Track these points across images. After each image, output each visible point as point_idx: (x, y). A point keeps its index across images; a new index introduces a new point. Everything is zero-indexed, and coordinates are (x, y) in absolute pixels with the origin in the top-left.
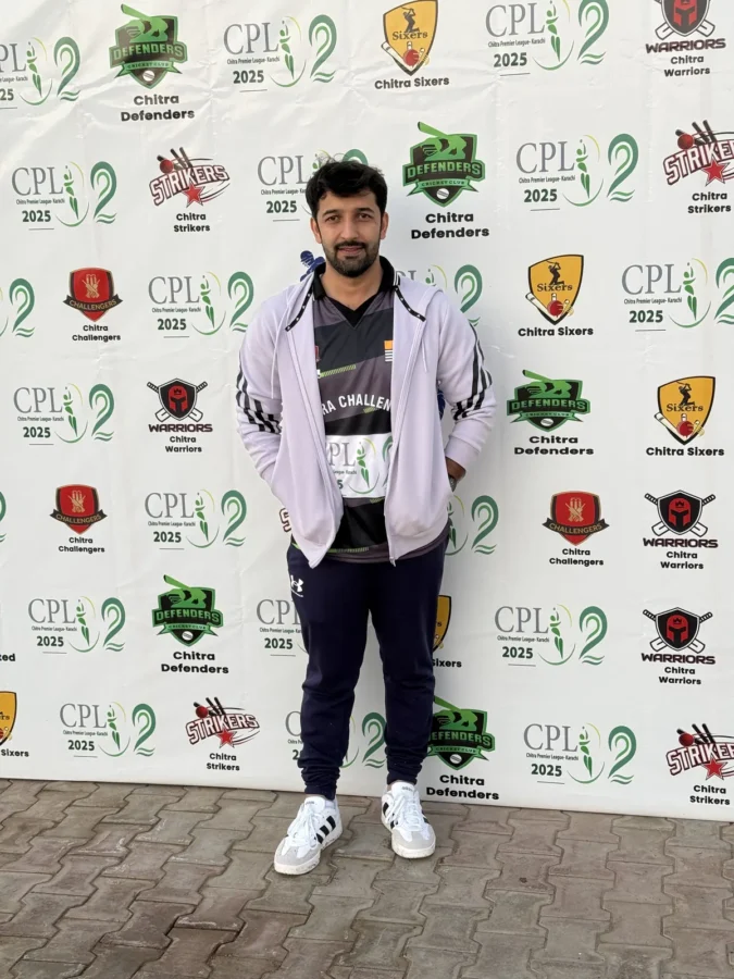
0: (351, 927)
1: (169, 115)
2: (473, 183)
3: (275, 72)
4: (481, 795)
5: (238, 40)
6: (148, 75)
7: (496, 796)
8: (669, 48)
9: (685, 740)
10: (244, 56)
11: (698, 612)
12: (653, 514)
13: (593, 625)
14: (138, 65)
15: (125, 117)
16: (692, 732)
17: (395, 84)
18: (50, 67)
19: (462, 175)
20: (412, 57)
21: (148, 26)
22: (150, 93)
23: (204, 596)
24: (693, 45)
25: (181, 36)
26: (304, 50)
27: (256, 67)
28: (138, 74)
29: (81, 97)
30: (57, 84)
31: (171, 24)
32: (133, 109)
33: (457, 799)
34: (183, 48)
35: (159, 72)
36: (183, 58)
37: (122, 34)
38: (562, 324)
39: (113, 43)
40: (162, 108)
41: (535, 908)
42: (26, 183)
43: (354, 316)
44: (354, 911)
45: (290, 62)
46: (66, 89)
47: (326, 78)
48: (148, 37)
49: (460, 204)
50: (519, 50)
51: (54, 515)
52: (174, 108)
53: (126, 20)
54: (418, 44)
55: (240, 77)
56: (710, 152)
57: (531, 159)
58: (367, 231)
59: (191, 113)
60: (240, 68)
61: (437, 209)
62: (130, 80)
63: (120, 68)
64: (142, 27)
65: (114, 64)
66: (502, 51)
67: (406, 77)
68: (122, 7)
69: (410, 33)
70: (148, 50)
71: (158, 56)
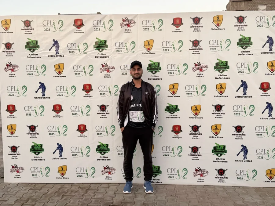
0: (143, 204)
1: (104, 57)
2: (159, 71)
3: (124, 50)
4: (159, 182)
5: (118, 45)
6: (101, 50)
7: (162, 182)
8: (193, 49)
9: (196, 170)
10: (119, 47)
11: (198, 147)
12: (191, 129)
13: (180, 149)
14: (99, 48)
15: (96, 57)
16: (197, 169)
17: (146, 53)
18: (82, 48)
19: (157, 69)
21: (101, 41)
22: (101, 53)
23: (106, 145)
24: (197, 49)
25: (107, 44)
26: (130, 47)
27: (121, 49)
28: (99, 50)
29: (88, 53)
30: (83, 51)
31: (105, 41)
32: (97, 56)
33: (154, 183)
34: (107, 46)
35: (103, 50)
36: (107, 47)
37: (96, 43)
38: (175, 95)
39: (94, 44)
40: (103, 56)
41: (175, 200)
42: (76, 68)
44: (143, 202)
45: (127, 49)
46: (85, 52)
47: (133, 52)
48: (101, 43)
49: (157, 74)
50: (168, 49)
51: (77, 130)
52: (105, 56)
53: (97, 40)
54: (150, 47)
55: (118, 51)
56: (200, 67)
57: (169, 67)
59: (108, 57)
60: (118, 49)
61: (153, 75)
62: (97, 51)
63: (95, 49)
64: (100, 42)
65: (94, 48)
66: (165, 49)
67: (148, 52)
68: (96, 38)
69: (149, 45)
70: (101, 46)
71: (103, 47)
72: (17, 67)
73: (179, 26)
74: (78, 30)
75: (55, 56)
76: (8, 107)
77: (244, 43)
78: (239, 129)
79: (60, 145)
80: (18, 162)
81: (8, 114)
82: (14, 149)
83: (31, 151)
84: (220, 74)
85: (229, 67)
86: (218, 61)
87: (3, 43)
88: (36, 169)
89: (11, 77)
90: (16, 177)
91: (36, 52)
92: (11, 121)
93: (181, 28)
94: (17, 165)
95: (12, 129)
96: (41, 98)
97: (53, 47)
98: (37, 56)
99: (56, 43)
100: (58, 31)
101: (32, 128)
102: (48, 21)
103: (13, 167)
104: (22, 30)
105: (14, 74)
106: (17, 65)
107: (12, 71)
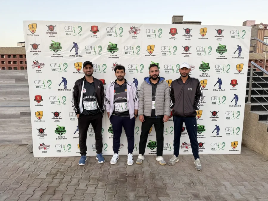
1: (115, 58)
3: (131, 53)
5: (126, 48)
6: (112, 52)
8: (184, 53)
10: (127, 50)
11: (185, 127)
13: (171, 129)
14: (111, 50)
15: (108, 58)
16: (184, 143)
17: (148, 56)
18: (97, 50)
20: (151, 52)
21: (113, 45)
22: (113, 54)
24: (187, 53)
25: (118, 47)
26: (136, 50)
27: (129, 52)
28: (111, 52)
29: (102, 54)
30: (98, 52)
31: (116, 45)
32: (110, 57)
33: (152, 154)
34: (118, 49)
35: (114, 52)
36: (118, 50)
37: (109, 46)
39: (107, 47)
40: (114, 57)
43: (121, 86)
44: (150, 171)
45: (133, 52)
46: (100, 53)
47: (138, 54)
48: (113, 47)
50: (165, 52)
52: (116, 57)
53: (109, 44)
54: (152, 51)
55: (126, 53)
57: (166, 67)
58: (123, 75)
59: (118, 58)
60: (126, 52)
62: (109, 53)
63: (108, 51)
64: (112, 45)
65: (107, 50)
66: (163, 52)
67: (150, 55)
68: (109, 42)
69: (151, 49)
70: (113, 48)
71: (114, 49)
72: (43, 64)
73: (175, 35)
74: (94, 35)
75: (75, 56)
76: (36, 97)
77: (221, 50)
78: (214, 113)
80: (45, 141)
81: (36, 103)
82: (41, 131)
83: (55, 132)
84: (203, 73)
85: (209, 67)
86: (202, 63)
87: (30, 44)
88: (60, 146)
89: (38, 73)
90: (44, 152)
91: (59, 52)
92: (39, 109)
93: (176, 36)
94: (44, 144)
95: (39, 115)
96: (63, 90)
97: (73, 49)
98: (60, 56)
99: (75, 45)
100: (77, 35)
101: (56, 114)
102: (69, 27)
103: (41, 145)
104: (47, 33)
105: (41, 71)
106: (43, 63)
107: (38, 68)
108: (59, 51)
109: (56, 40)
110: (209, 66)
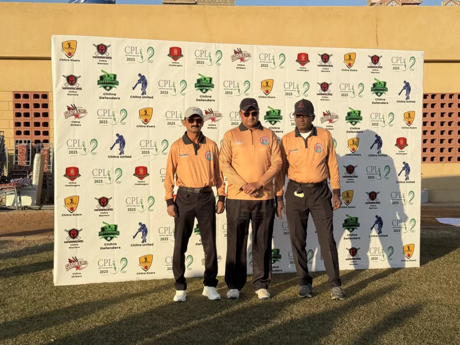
2: (280, 120)
3: (235, 92)
4: (278, 271)
5: (227, 84)
6: (204, 91)
7: (281, 270)
8: (321, 94)
10: (228, 88)
14: (201, 88)
15: (197, 100)
17: (264, 97)
18: (179, 87)
19: (277, 119)
20: (267, 92)
21: (205, 79)
22: (204, 95)
24: (326, 94)
25: (213, 82)
26: (243, 88)
27: (231, 91)
28: (201, 90)
29: (187, 94)
30: (180, 91)
31: (211, 79)
32: (200, 98)
34: (213, 85)
35: (207, 90)
36: (213, 87)
37: (198, 80)
39: (196, 82)
40: (207, 99)
42: (169, 115)
45: (239, 90)
46: (182, 92)
47: (247, 95)
48: (205, 82)
49: (277, 125)
50: (291, 92)
52: (210, 99)
53: (199, 77)
54: (269, 89)
55: (227, 93)
56: (330, 117)
59: (214, 100)
60: (227, 91)
61: (272, 126)
62: (199, 91)
63: (197, 88)
64: (203, 79)
65: (195, 87)
66: (287, 92)
68: (199, 74)
69: (267, 86)
71: (207, 86)
72: (85, 112)
73: (305, 64)
74: (175, 62)
75: (140, 97)
76: (68, 170)
77: (379, 88)
78: (373, 196)
79: (144, 225)
80: (80, 254)
81: (67, 180)
82: (74, 233)
83: (100, 235)
84: (352, 126)
87: (64, 76)
88: (106, 261)
89: (74, 126)
90: (75, 276)
91: (113, 91)
92: (72, 192)
93: (307, 66)
94: (78, 258)
95: (72, 204)
96: (118, 157)
98: (114, 96)
99: (142, 79)
100: (146, 62)
101: (103, 202)
102: (133, 48)
103: (70, 261)
104: (93, 57)
105: (79, 122)
106: (84, 108)
107: (76, 118)
108: (113, 89)
109: (110, 70)
110: (361, 115)
